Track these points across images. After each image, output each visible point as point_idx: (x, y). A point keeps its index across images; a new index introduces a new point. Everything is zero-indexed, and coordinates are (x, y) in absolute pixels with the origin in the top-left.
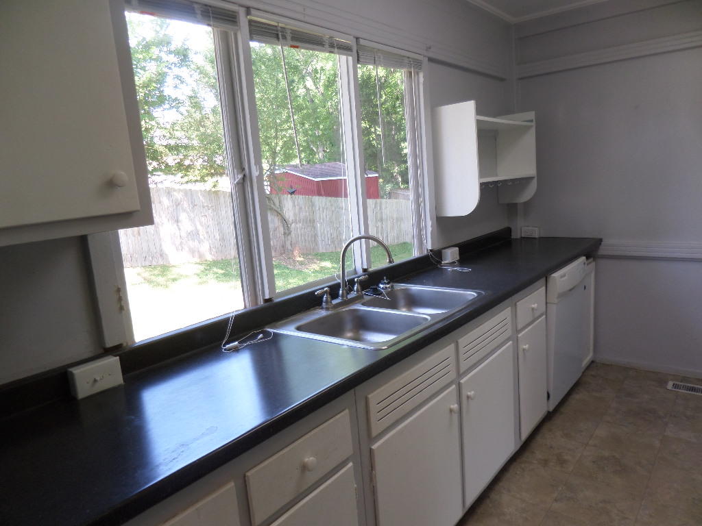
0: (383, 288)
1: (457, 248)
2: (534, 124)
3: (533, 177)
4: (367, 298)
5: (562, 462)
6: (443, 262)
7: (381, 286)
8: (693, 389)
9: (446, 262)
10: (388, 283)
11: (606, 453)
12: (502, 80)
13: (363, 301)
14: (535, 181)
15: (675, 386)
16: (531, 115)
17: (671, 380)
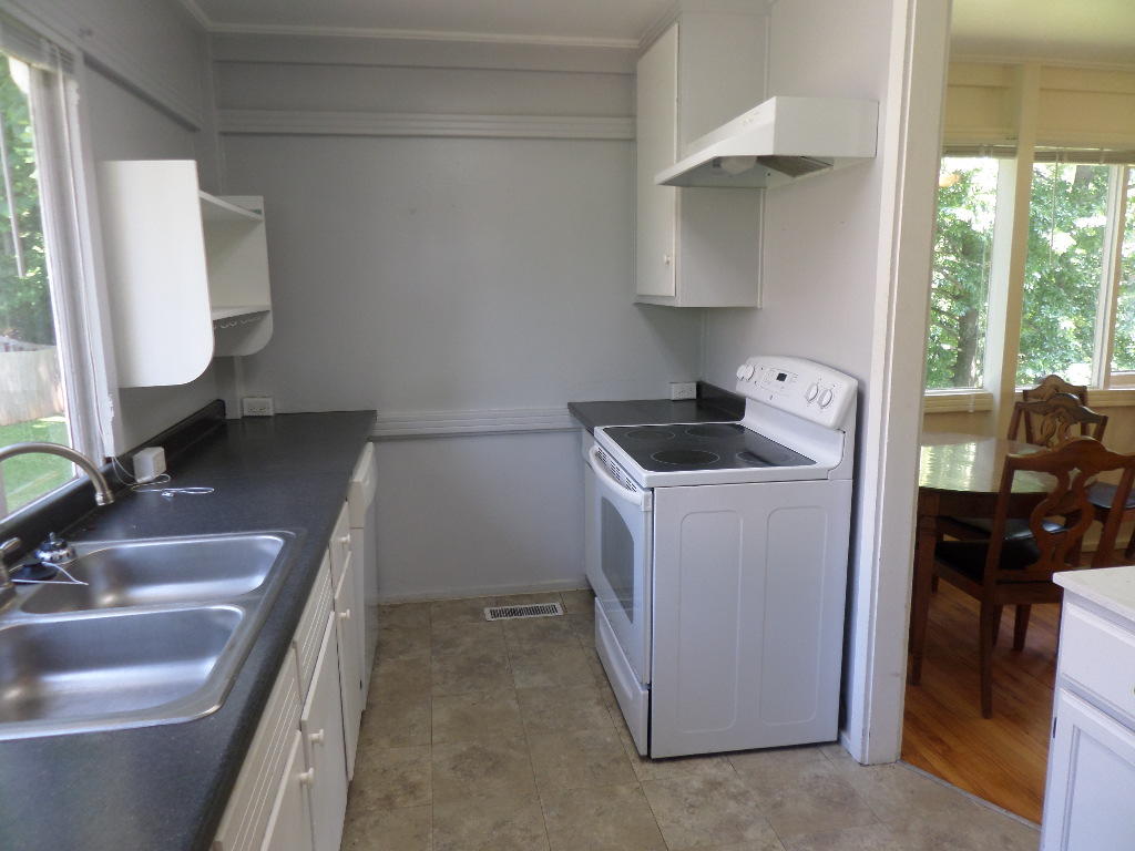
0: (52, 560)
1: (160, 451)
2: (261, 217)
3: (268, 311)
4: (25, 592)
5: (412, 790)
6: (139, 481)
7: (46, 556)
8: (513, 612)
9: (145, 479)
10: (64, 547)
11: (463, 747)
12: (192, 129)
13: (19, 602)
14: (270, 317)
15: (494, 614)
16: (257, 202)
17: (486, 606)
